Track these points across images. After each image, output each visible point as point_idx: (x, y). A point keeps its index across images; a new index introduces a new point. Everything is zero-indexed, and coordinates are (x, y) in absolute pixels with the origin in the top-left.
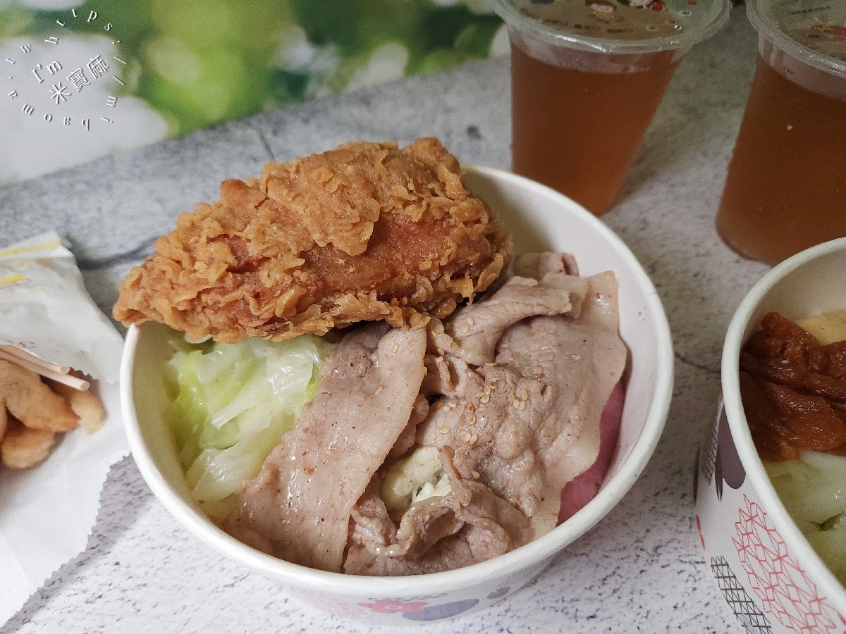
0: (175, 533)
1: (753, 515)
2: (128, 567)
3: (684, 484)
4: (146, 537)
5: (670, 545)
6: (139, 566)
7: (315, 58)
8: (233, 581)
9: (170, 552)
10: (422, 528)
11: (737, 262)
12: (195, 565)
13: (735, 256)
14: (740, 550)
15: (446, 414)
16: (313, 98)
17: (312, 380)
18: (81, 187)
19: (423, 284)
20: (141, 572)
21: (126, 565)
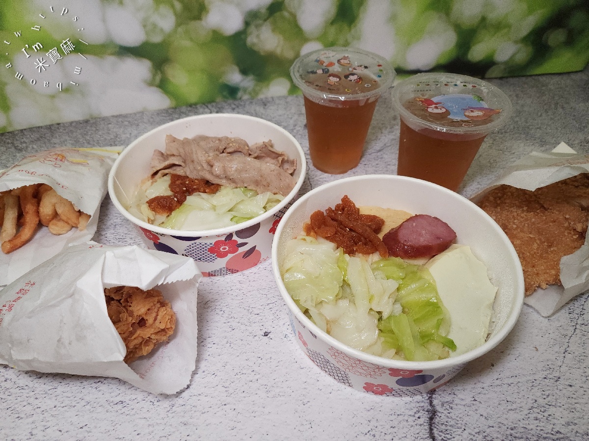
7: (242, 81)
16: (240, 99)
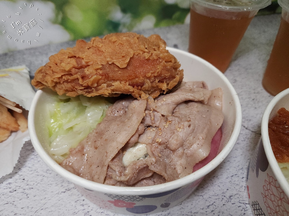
0: (47, 171)
1: (271, 182)
2: (28, 181)
3: (243, 174)
4: (36, 171)
5: (236, 196)
6: (31, 181)
8: (65, 191)
9: (44, 178)
10: (135, 171)
11: (269, 96)
12: (52, 183)
13: (269, 94)
14: (264, 197)
15: (151, 132)
16: (121, 32)
17: (102, 115)
18: (37, 53)
19: (147, 82)
20: (32, 183)
21: (27, 180)
